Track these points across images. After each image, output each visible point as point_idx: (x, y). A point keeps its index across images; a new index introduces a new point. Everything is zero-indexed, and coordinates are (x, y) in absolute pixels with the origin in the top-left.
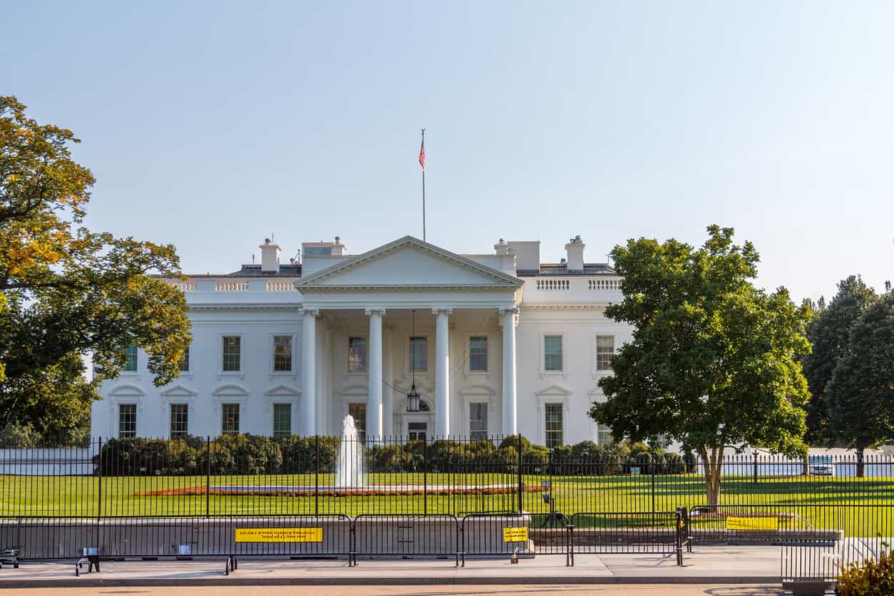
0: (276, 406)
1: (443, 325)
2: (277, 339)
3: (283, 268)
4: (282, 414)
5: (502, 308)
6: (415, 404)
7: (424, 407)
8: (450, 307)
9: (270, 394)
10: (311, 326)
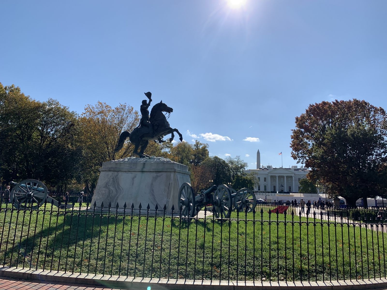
0: (265, 186)
1: (285, 177)
2: (264, 178)
3: (264, 169)
4: (265, 187)
5: (293, 176)
6: (282, 186)
7: (283, 186)
8: (286, 176)
9: (264, 184)
10: (269, 177)
